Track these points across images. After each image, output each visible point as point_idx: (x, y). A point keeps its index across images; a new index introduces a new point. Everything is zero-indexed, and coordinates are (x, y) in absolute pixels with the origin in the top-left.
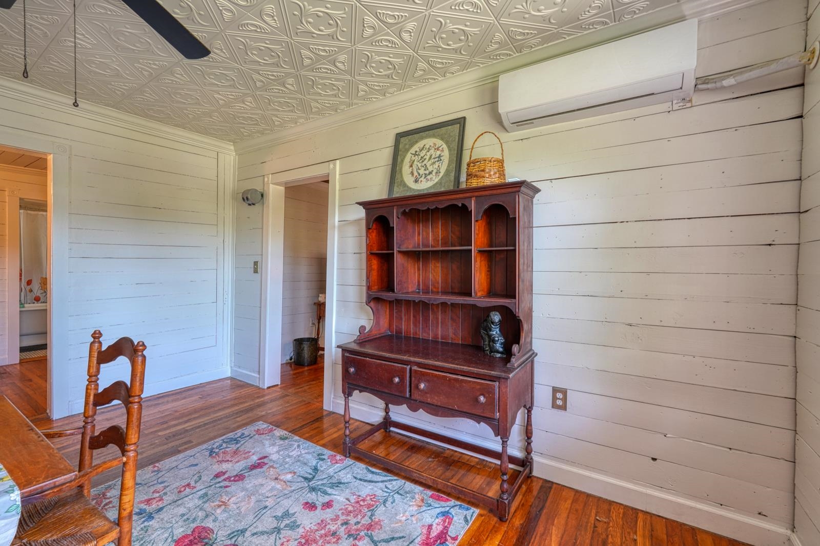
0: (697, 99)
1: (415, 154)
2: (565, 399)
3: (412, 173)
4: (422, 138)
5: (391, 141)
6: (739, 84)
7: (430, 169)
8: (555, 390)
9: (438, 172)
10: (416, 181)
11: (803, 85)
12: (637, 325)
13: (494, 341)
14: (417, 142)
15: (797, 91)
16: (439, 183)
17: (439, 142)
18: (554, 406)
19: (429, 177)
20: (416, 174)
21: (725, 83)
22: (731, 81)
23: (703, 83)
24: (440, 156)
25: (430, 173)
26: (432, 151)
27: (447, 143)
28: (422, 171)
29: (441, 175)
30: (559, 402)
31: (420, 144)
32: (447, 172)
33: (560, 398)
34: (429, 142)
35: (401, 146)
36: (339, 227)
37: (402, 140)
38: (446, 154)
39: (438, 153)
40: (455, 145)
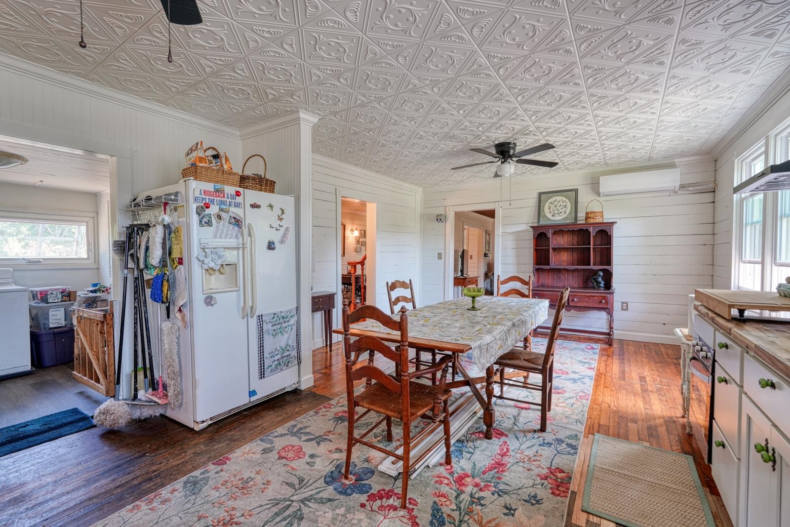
0: (679, 192)
1: (551, 203)
2: (627, 306)
3: (550, 212)
4: (555, 196)
5: (535, 195)
6: (694, 190)
7: (561, 211)
8: (623, 303)
9: (565, 213)
10: (553, 216)
11: (714, 191)
12: (657, 275)
13: (600, 283)
14: (551, 197)
15: (712, 193)
16: (566, 218)
17: (564, 199)
18: (622, 309)
19: (560, 214)
20: (552, 212)
21: (689, 189)
22: (691, 189)
23: (682, 187)
24: (565, 205)
25: (561, 213)
26: (561, 203)
27: (569, 199)
28: (556, 212)
29: (567, 214)
30: (625, 308)
31: (554, 199)
32: (570, 213)
33: (625, 307)
34: (559, 198)
35: (542, 199)
36: (502, 235)
37: (542, 195)
38: (569, 205)
39: (564, 204)
40: (573, 201)
